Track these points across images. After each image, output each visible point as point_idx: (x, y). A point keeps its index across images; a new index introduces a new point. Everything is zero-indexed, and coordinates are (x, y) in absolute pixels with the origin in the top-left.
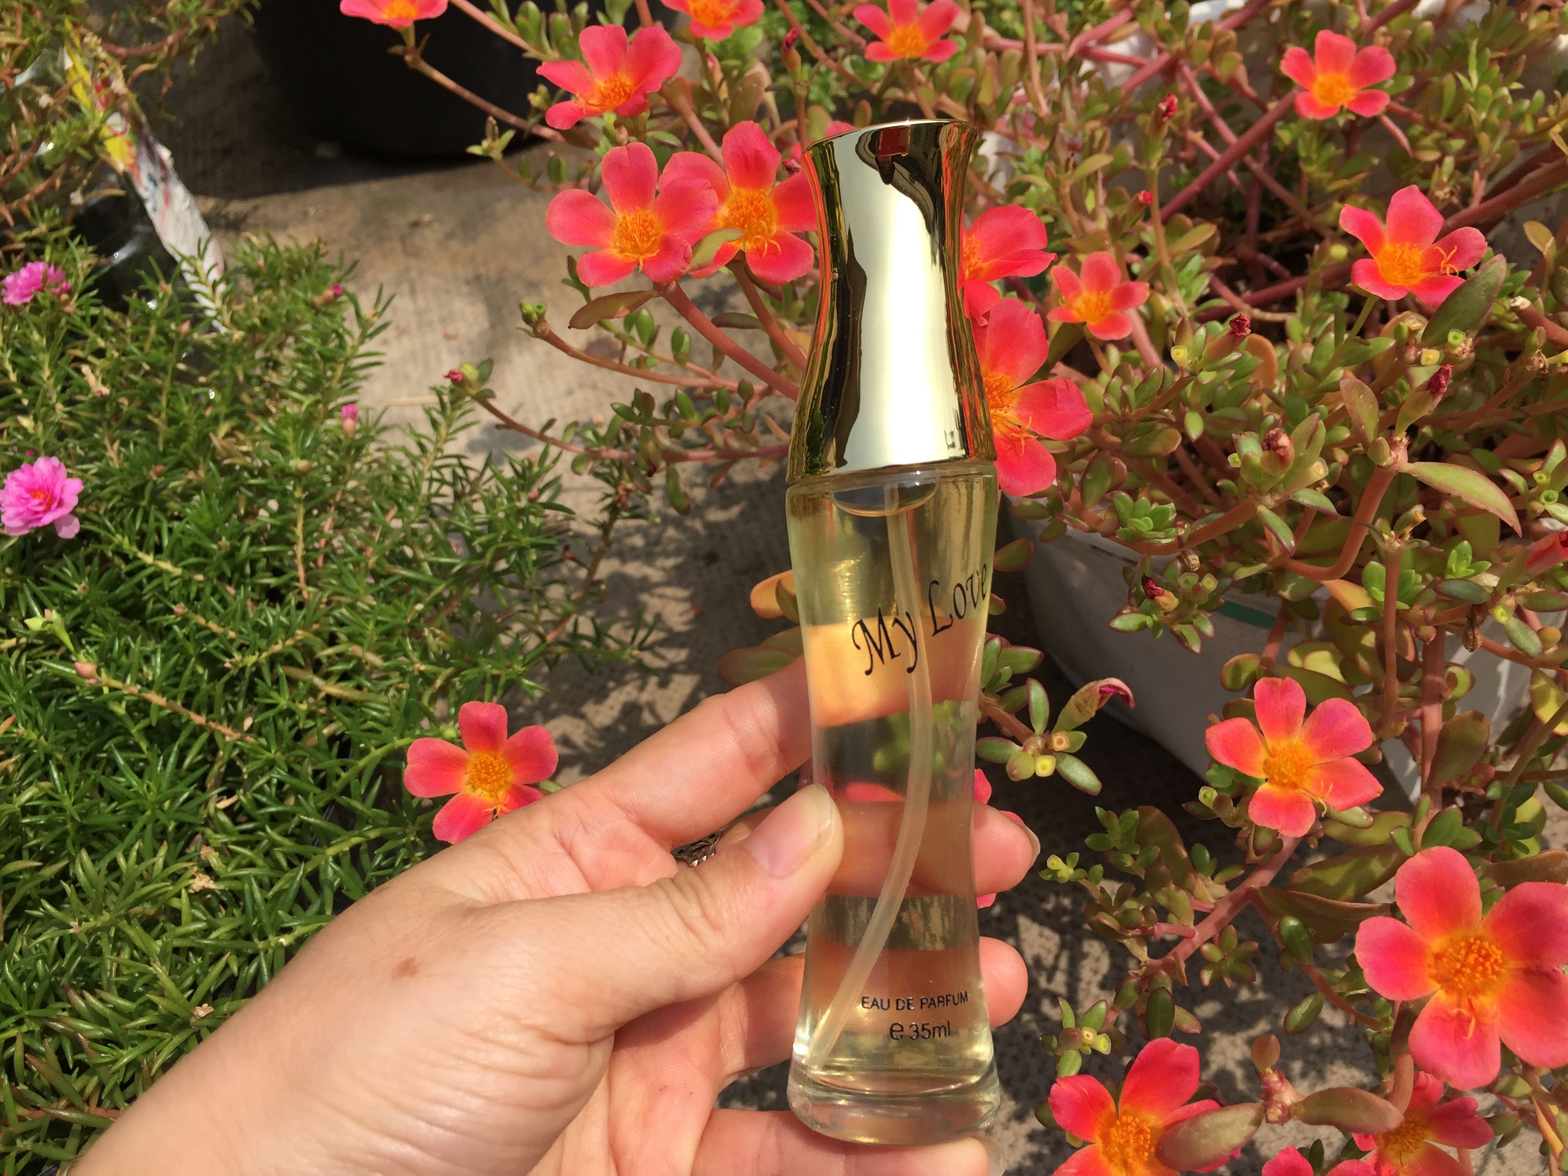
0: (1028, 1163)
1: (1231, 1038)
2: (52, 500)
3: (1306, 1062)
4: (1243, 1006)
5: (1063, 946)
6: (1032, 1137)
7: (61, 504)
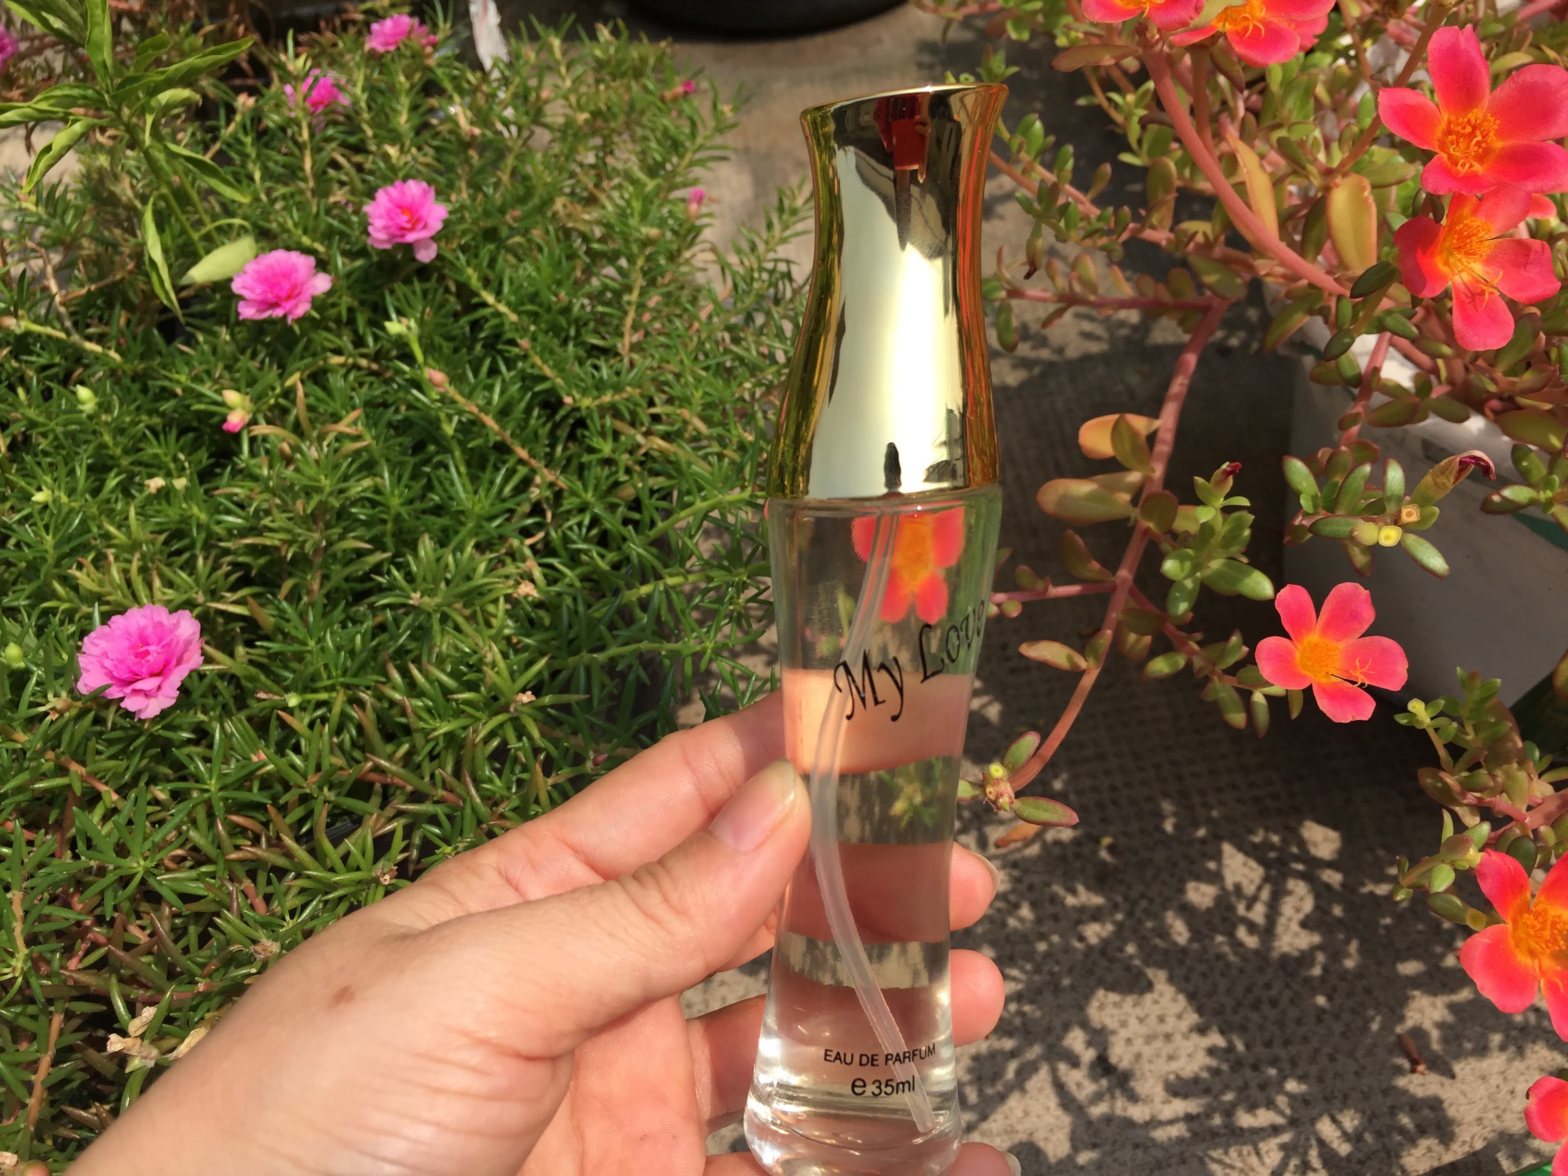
0: (1205, 1075)
1: (1432, 999)
2: (417, 221)
3: (1507, 1036)
4: (1448, 971)
5: (1266, 879)
6: (1212, 1051)
7: (425, 227)
